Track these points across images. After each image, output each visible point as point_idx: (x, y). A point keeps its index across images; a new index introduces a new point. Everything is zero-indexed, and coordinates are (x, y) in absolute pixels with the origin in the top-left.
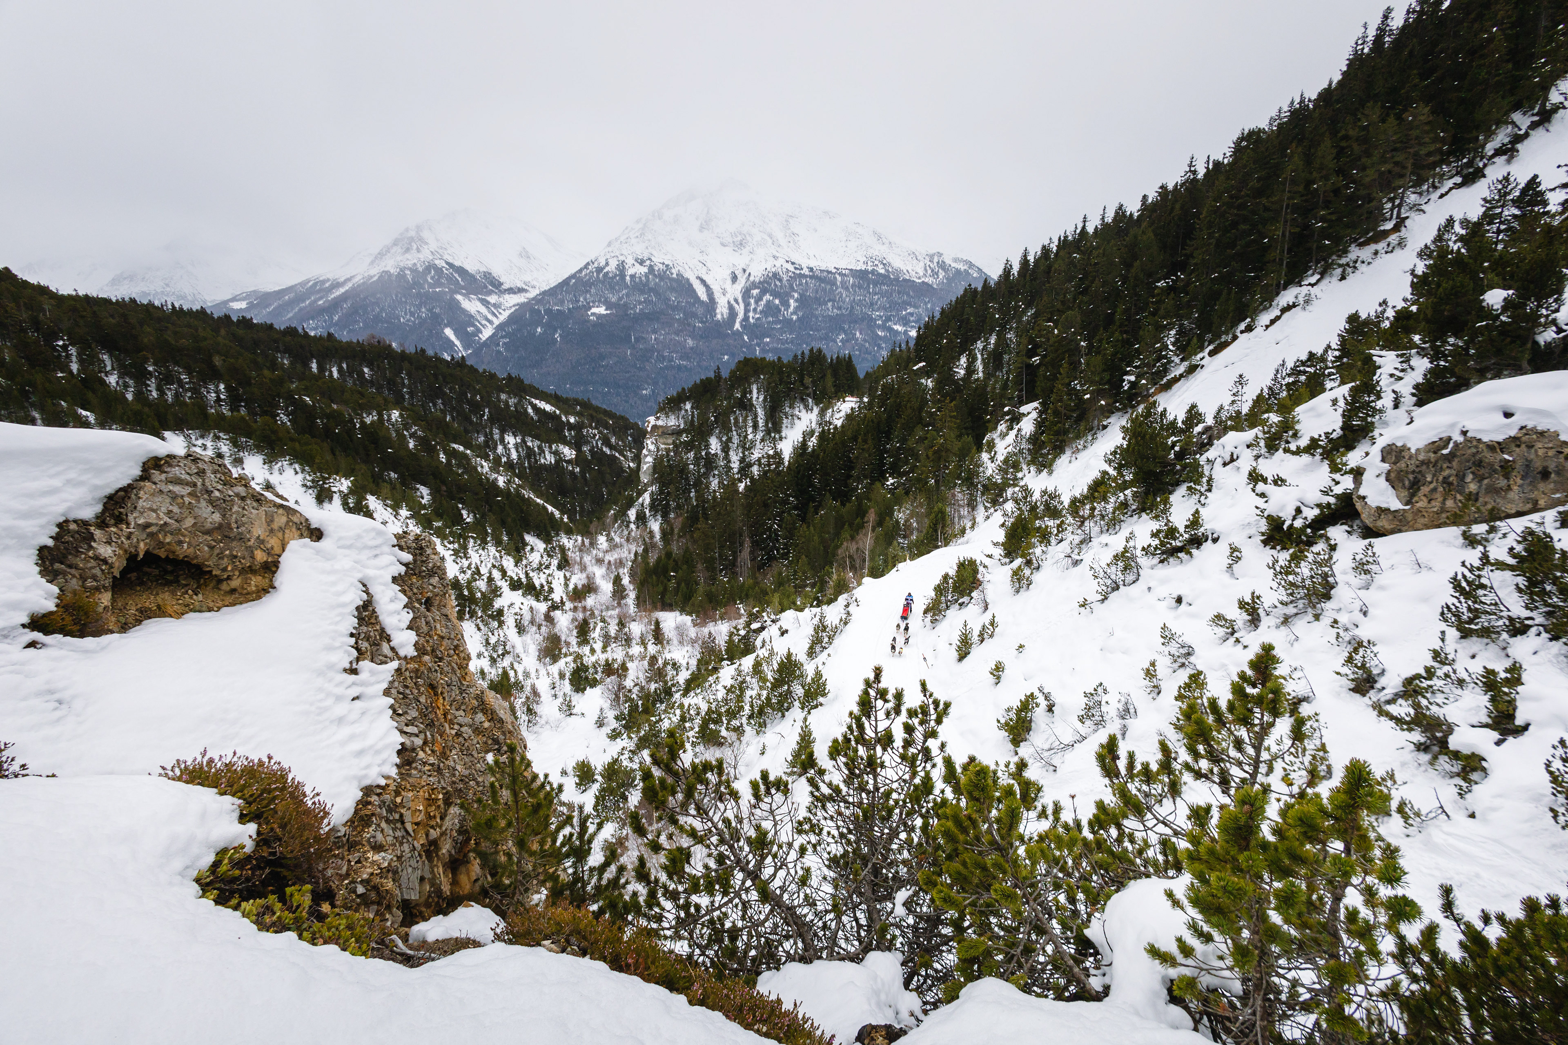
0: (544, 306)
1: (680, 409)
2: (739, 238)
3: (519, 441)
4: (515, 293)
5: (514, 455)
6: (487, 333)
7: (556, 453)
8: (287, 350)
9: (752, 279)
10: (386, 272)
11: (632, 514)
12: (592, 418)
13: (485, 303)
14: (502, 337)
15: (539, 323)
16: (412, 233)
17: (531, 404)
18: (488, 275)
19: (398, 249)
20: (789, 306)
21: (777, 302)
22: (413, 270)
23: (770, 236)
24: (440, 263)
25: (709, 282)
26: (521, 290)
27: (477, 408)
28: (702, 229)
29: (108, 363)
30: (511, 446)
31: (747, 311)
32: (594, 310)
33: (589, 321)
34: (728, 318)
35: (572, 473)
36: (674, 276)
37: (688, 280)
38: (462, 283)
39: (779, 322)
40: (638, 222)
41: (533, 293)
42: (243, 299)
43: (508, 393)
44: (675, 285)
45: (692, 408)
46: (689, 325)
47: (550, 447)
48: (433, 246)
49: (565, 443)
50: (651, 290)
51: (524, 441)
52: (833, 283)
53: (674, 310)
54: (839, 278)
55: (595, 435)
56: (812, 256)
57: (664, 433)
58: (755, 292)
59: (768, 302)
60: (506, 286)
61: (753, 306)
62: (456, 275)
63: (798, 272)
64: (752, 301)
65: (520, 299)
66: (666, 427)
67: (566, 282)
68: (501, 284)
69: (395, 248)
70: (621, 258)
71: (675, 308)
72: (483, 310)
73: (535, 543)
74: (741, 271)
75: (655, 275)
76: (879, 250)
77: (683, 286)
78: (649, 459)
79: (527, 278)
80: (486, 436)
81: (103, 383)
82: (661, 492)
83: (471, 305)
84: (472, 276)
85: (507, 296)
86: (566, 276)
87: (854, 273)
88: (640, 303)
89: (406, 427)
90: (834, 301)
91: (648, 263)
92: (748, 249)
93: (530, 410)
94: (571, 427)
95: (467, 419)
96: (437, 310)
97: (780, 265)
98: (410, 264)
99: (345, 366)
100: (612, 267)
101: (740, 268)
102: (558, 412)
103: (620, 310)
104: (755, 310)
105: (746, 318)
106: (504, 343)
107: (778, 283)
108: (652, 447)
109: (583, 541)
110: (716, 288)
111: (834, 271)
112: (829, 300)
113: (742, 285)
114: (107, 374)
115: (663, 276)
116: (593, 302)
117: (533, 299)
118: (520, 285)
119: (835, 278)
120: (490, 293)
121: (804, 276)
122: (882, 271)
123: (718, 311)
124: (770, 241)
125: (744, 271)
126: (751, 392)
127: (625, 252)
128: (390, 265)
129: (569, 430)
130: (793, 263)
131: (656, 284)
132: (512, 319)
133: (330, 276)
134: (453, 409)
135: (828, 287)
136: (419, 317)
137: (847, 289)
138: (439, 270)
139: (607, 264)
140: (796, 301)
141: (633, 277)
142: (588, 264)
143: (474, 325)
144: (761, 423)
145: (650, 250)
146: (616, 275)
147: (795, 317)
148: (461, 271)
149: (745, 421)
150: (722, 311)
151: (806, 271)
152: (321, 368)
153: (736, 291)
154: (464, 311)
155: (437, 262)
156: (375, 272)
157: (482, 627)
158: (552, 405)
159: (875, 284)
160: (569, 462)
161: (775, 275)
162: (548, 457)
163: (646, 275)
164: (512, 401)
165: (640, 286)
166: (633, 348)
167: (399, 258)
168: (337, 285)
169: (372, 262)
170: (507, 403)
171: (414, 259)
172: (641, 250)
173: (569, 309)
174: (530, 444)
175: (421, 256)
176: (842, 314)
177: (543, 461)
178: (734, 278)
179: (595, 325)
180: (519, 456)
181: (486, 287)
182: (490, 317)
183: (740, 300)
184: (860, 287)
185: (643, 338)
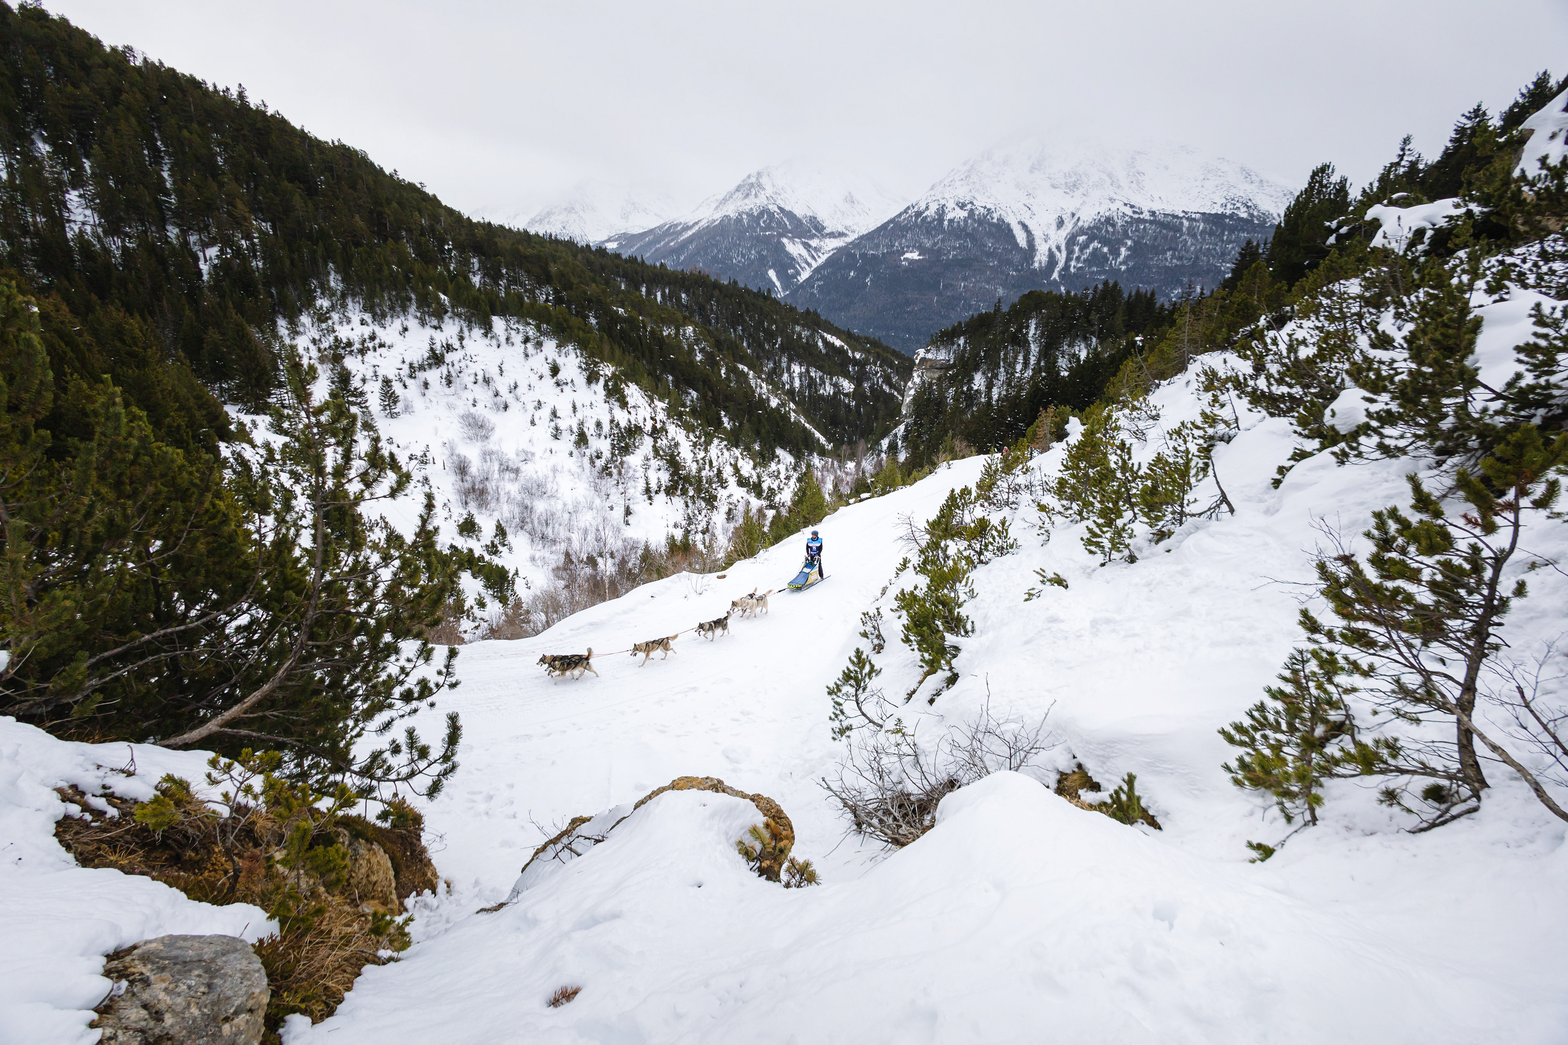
0: (860, 250)
1: (953, 344)
2: (1073, 179)
3: (803, 370)
4: (835, 237)
5: (797, 384)
6: (805, 275)
7: (836, 385)
8: (625, 276)
9: (1080, 224)
10: (726, 216)
11: (885, 443)
12: (878, 356)
13: (807, 246)
14: (818, 280)
15: (852, 267)
16: (753, 180)
17: (822, 337)
18: (813, 220)
19: (739, 195)
20: (1119, 255)
21: (1105, 250)
22: (750, 215)
23: (1110, 176)
24: (773, 208)
25: (1031, 226)
26: (841, 235)
27: (771, 336)
28: (1032, 170)
29: (476, 266)
30: (795, 375)
31: (1068, 259)
32: (908, 255)
33: (901, 266)
34: (1046, 267)
35: (848, 406)
36: (995, 221)
37: (1009, 225)
38: (789, 227)
39: (1105, 272)
40: (965, 164)
41: (849, 239)
42: (616, 240)
43: (803, 326)
44: (994, 230)
45: (965, 342)
46: (1002, 273)
47: (831, 379)
48: (769, 191)
49: (847, 375)
50: (968, 235)
51: (808, 371)
52: (1178, 229)
53: (988, 257)
54: (1186, 223)
55: (877, 372)
56: (1157, 198)
57: (932, 367)
58: (1082, 239)
59: (1095, 249)
60: (827, 231)
61: (1076, 255)
62: (785, 220)
63: (1136, 216)
64: (1077, 249)
65: (839, 243)
66: (936, 360)
67: (884, 227)
68: (824, 228)
69: (737, 194)
70: (942, 202)
71: (990, 255)
72: (804, 253)
73: (785, 457)
74: (1069, 215)
75: (974, 220)
76: (1244, 190)
77: (1003, 231)
78: (912, 392)
79: (848, 222)
80: (775, 364)
81: (467, 279)
82: (915, 423)
83: (794, 248)
84: (799, 221)
85: (827, 240)
86: (886, 220)
87: (1208, 218)
88: (954, 248)
89: (697, 342)
90: (1174, 250)
91: (969, 207)
92: (1081, 190)
93: (820, 344)
94: (855, 362)
95: (761, 346)
96: (765, 253)
97: (1117, 209)
98: (747, 209)
99: (667, 291)
100: (931, 212)
101: (1069, 212)
102: (846, 347)
103: (934, 255)
104: (1078, 259)
105: (1067, 267)
106: (819, 286)
107: (1110, 229)
108: (917, 380)
109: (833, 464)
110: (1038, 234)
111: (1181, 215)
112: (1169, 250)
113: (1068, 231)
114: (474, 274)
115: (982, 221)
116: (908, 247)
117: (851, 243)
118: (841, 229)
119: (1182, 224)
120: (813, 237)
121: (1144, 221)
122: (1244, 215)
123: (1036, 259)
124: (1109, 181)
125: (1073, 215)
126: (1028, 327)
127: (947, 196)
128: (731, 210)
129: (854, 366)
130: (1132, 206)
131: (974, 229)
132: (829, 262)
133: (683, 220)
134: (750, 335)
135: (1171, 234)
136: (749, 259)
137: (1194, 236)
138: (771, 215)
139: (927, 208)
140: (1129, 249)
141: (951, 221)
142: (908, 208)
143: (795, 268)
144: (1033, 360)
145: (974, 193)
146: (934, 220)
147: (1123, 268)
148: (790, 215)
149: (1015, 358)
150: (1041, 258)
151: (1146, 216)
152: (649, 292)
153: (1060, 237)
154: (788, 254)
155: (770, 207)
156: (718, 216)
157: (690, 505)
158: (842, 340)
159: (1232, 230)
160: (847, 395)
161: (1109, 221)
162: (828, 389)
163: (965, 220)
164: (805, 333)
165: (958, 231)
166: (940, 294)
167: (739, 204)
168: (687, 228)
169: (717, 208)
170: (799, 335)
171: (752, 204)
172: (963, 194)
173: (883, 254)
174: (813, 374)
175: (758, 201)
176: (1183, 266)
177: (821, 391)
178: (1060, 223)
179: (906, 270)
180: (801, 385)
181: (810, 231)
182: (810, 260)
183: (1063, 248)
184: (1211, 233)
185: (952, 285)
